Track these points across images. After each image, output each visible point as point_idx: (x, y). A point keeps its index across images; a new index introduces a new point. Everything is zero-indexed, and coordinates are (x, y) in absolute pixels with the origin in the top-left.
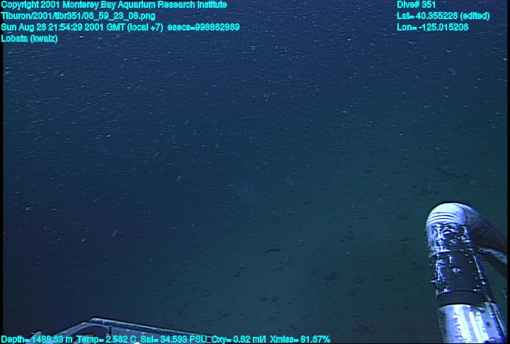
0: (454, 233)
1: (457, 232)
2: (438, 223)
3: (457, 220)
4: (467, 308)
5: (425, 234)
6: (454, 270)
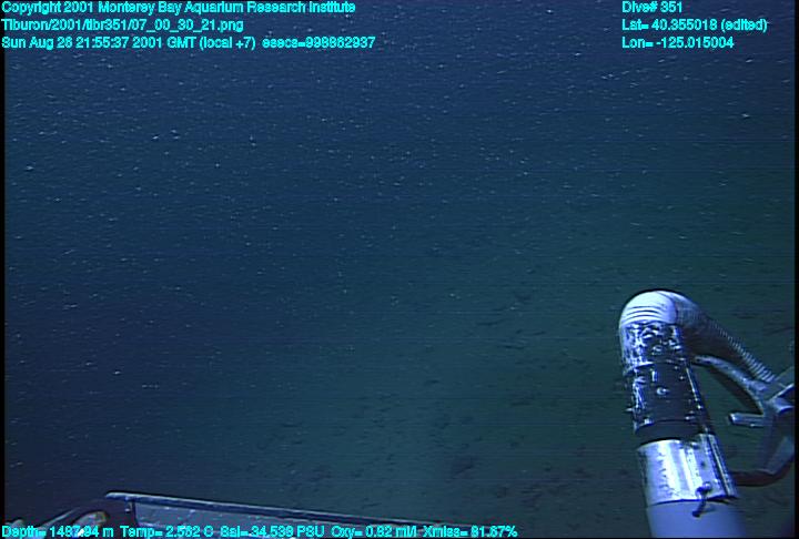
0: (658, 336)
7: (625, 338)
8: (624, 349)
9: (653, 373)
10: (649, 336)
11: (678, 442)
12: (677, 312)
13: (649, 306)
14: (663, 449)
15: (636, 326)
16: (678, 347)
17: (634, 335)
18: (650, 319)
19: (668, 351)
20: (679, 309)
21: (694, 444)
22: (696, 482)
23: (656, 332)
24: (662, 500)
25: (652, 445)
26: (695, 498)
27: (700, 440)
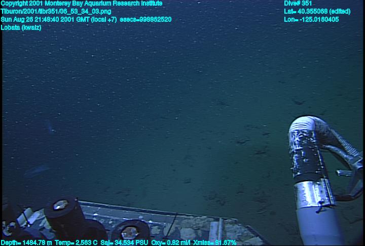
0: (306, 136)
1: (308, 135)
7: (291, 137)
8: (290, 142)
9: (303, 152)
10: (302, 136)
14: (305, 184)
15: (296, 132)
16: (314, 141)
17: (295, 135)
18: (303, 128)
19: (310, 143)
20: (317, 124)
21: (318, 183)
22: (319, 199)
23: (305, 134)
24: (303, 206)
25: (300, 183)
26: (317, 206)
27: (321, 181)
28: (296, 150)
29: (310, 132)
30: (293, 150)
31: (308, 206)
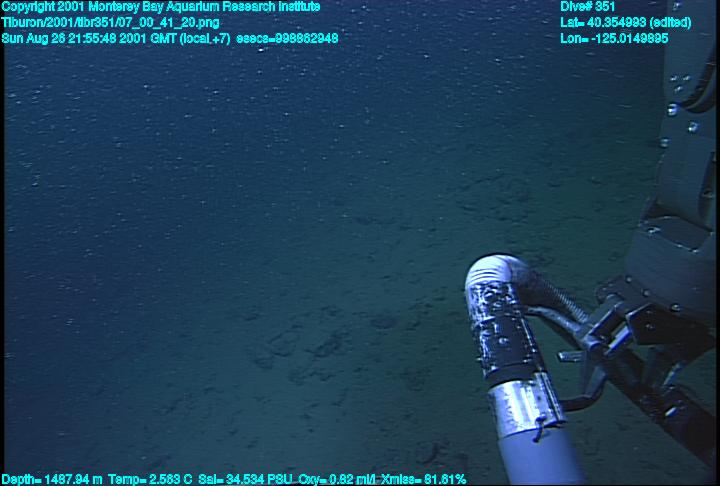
0: (497, 294)
1: (500, 292)
2: (478, 284)
3: (500, 277)
4: (517, 384)
5: (465, 300)
6: (500, 341)
7: (470, 298)
8: (470, 307)
9: (496, 326)
10: (490, 294)
11: (519, 382)
12: (512, 271)
13: (489, 269)
14: (508, 388)
15: (479, 287)
16: (514, 302)
17: (477, 294)
18: (489, 279)
19: (506, 307)
20: (513, 269)
21: (531, 382)
22: (535, 414)
23: (495, 290)
24: (510, 433)
25: (498, 387)
26: (535, 427)
27: (534, 378)
28: (483, 323)
29: (503, 286)
30: (477, 323)
31: (519, 429)
